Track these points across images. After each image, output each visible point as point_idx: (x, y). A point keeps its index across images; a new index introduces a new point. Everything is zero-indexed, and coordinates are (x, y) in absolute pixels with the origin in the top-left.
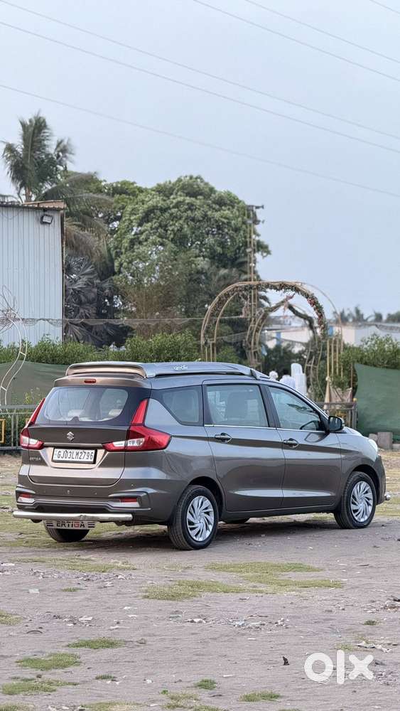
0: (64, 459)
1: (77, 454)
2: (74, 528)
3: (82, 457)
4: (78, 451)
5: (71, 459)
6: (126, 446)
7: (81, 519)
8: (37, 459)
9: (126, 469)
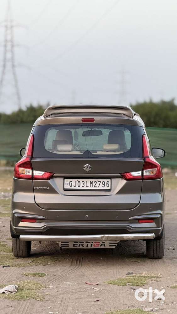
0: (77, 188)
1: (91, 183)
2: (93, 247)
3: (97, 185)
4: (91, 180)
5: (85, 188)
6: (142, 175)
7: (104, 239)
8: (45, 188)
9: (143, 195)
